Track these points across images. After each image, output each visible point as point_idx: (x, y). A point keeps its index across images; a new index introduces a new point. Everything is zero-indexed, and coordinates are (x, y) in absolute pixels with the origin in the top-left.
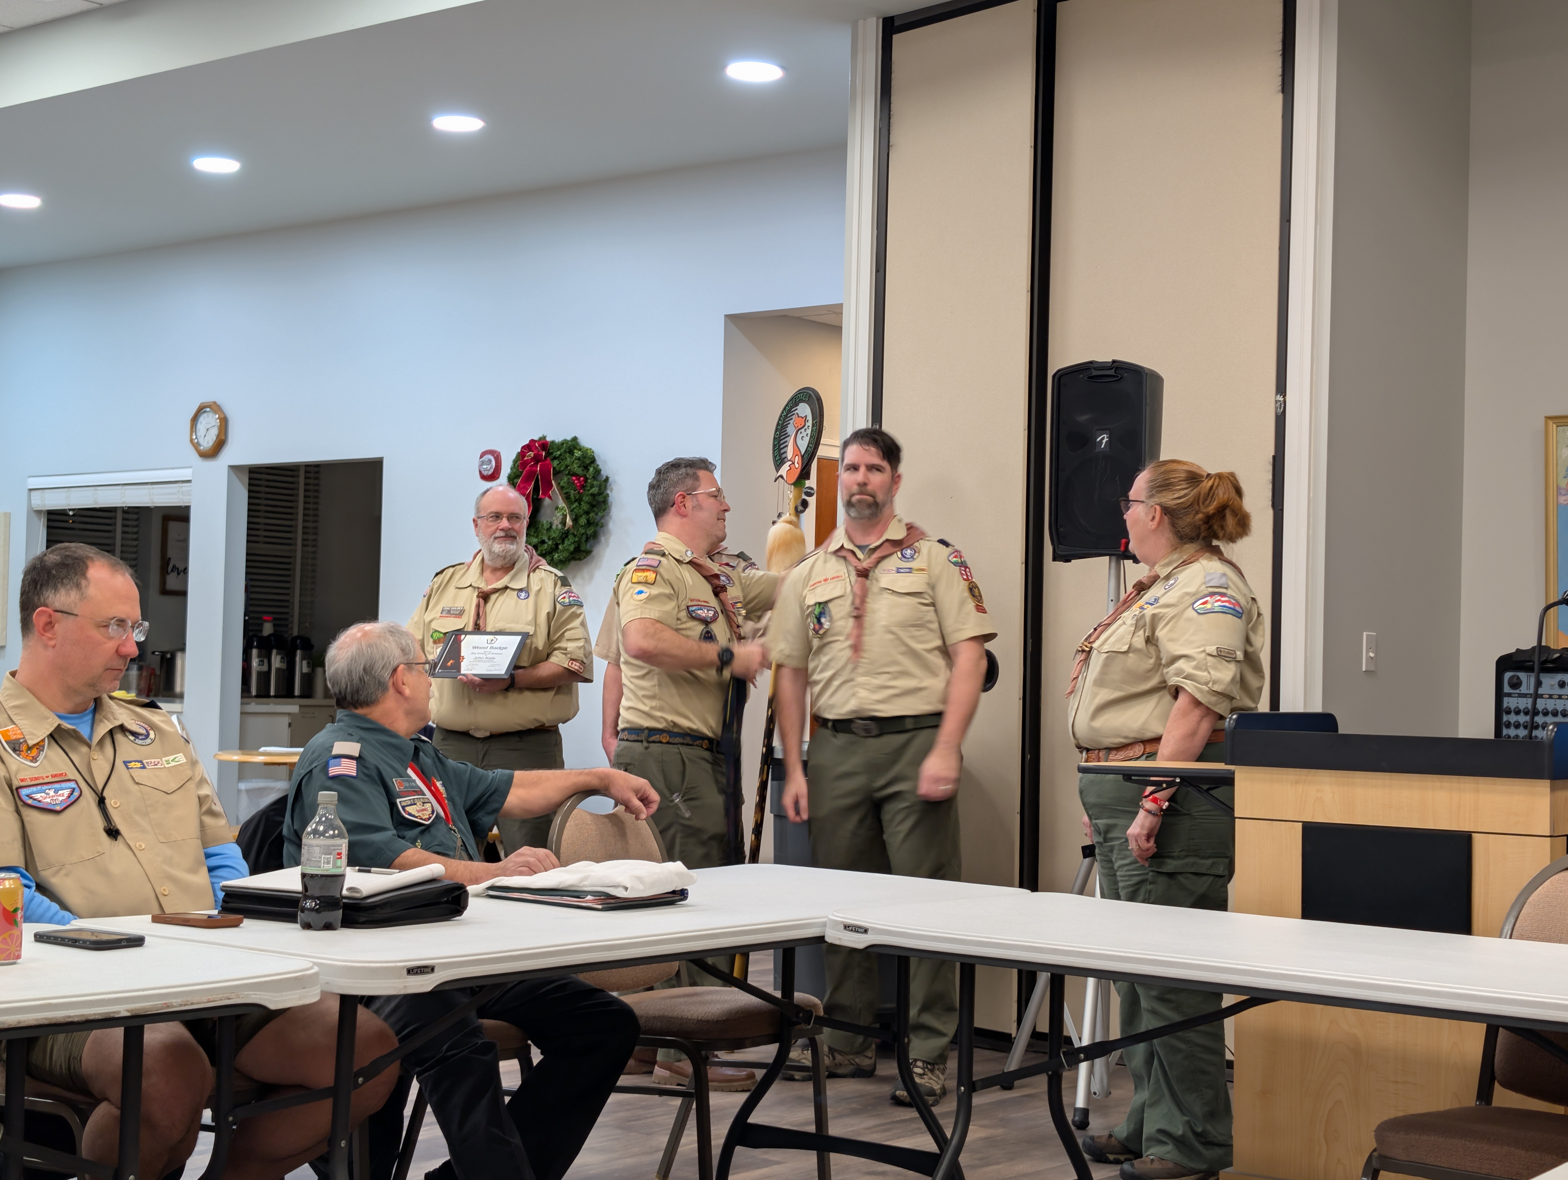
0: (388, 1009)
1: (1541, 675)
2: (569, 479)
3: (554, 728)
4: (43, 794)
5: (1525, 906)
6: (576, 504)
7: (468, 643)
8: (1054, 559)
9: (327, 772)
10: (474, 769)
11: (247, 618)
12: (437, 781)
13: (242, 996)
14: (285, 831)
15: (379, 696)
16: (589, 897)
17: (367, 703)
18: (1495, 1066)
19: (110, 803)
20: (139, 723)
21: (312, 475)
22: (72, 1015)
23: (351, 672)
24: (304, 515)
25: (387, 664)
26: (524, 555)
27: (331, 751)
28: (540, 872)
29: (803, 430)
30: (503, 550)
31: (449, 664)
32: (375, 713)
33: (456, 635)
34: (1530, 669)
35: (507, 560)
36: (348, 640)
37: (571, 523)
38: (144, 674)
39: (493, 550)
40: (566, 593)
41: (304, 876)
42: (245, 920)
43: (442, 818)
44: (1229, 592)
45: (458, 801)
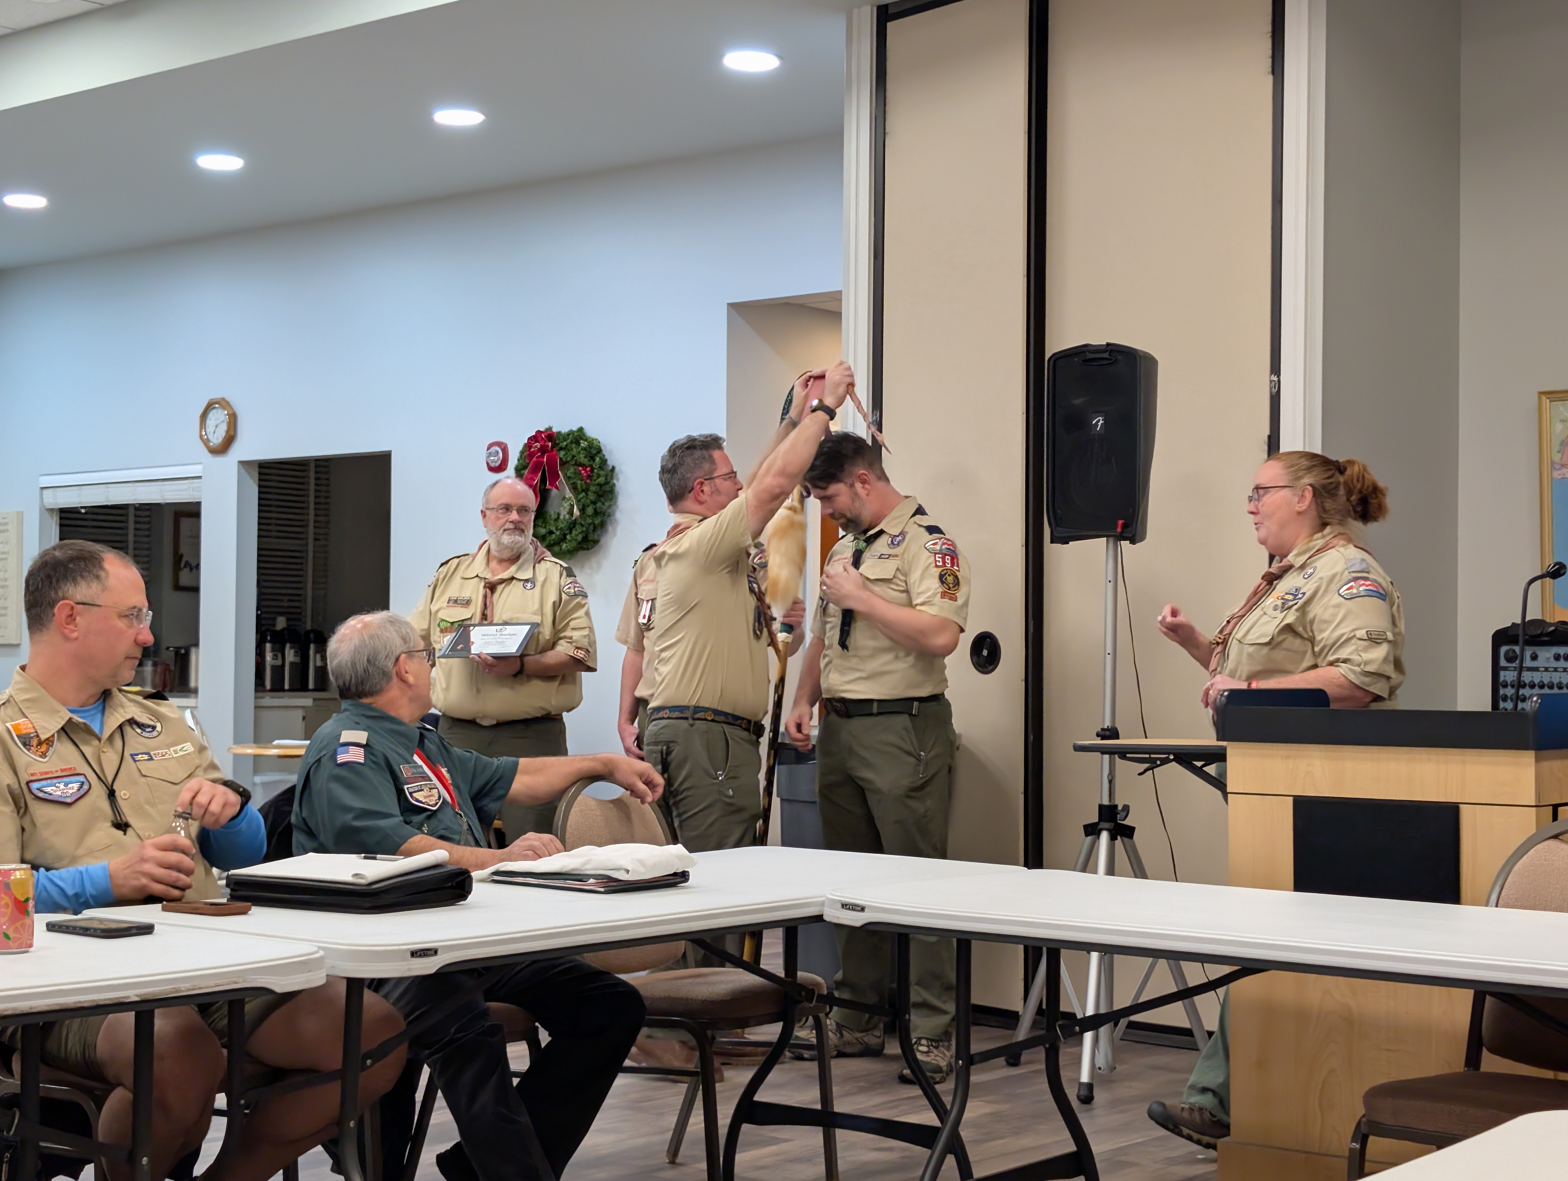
0: (397, 993)
2: (575, 469)
3: (559, 717)
4: (54, 788)
5: (1511, 875)
6: (583, 495)
8: (1052, 542)
9: (335, 760)
10: (480, 756)
11: (259, 612)
12: (443, 767)
13: (248, 980)
14: (293, 820)
15: (383, 685)
16: (592, 881)
17: (372, 693)
18: (1483, 1033)
19: (120, 795)
20: (148, 715)
21: (322, 469)
22: (82, 1000)
23: (355, 664)
24: (316, 509)
25: (390, 654)
26: (529, 547)
27: (339, 740)
28: (545, 856)
30: (512, 542)
31: (459, 648)
32: (380, 702)
35: (514, 552)
36: (348, 631)
37: (578, 514)
38: (159, 670)
39: (502, 541)
40: (571, 583)
42: (253, 908)
43: (448, 802)
44: (1371, 576)
45: (463, 787)
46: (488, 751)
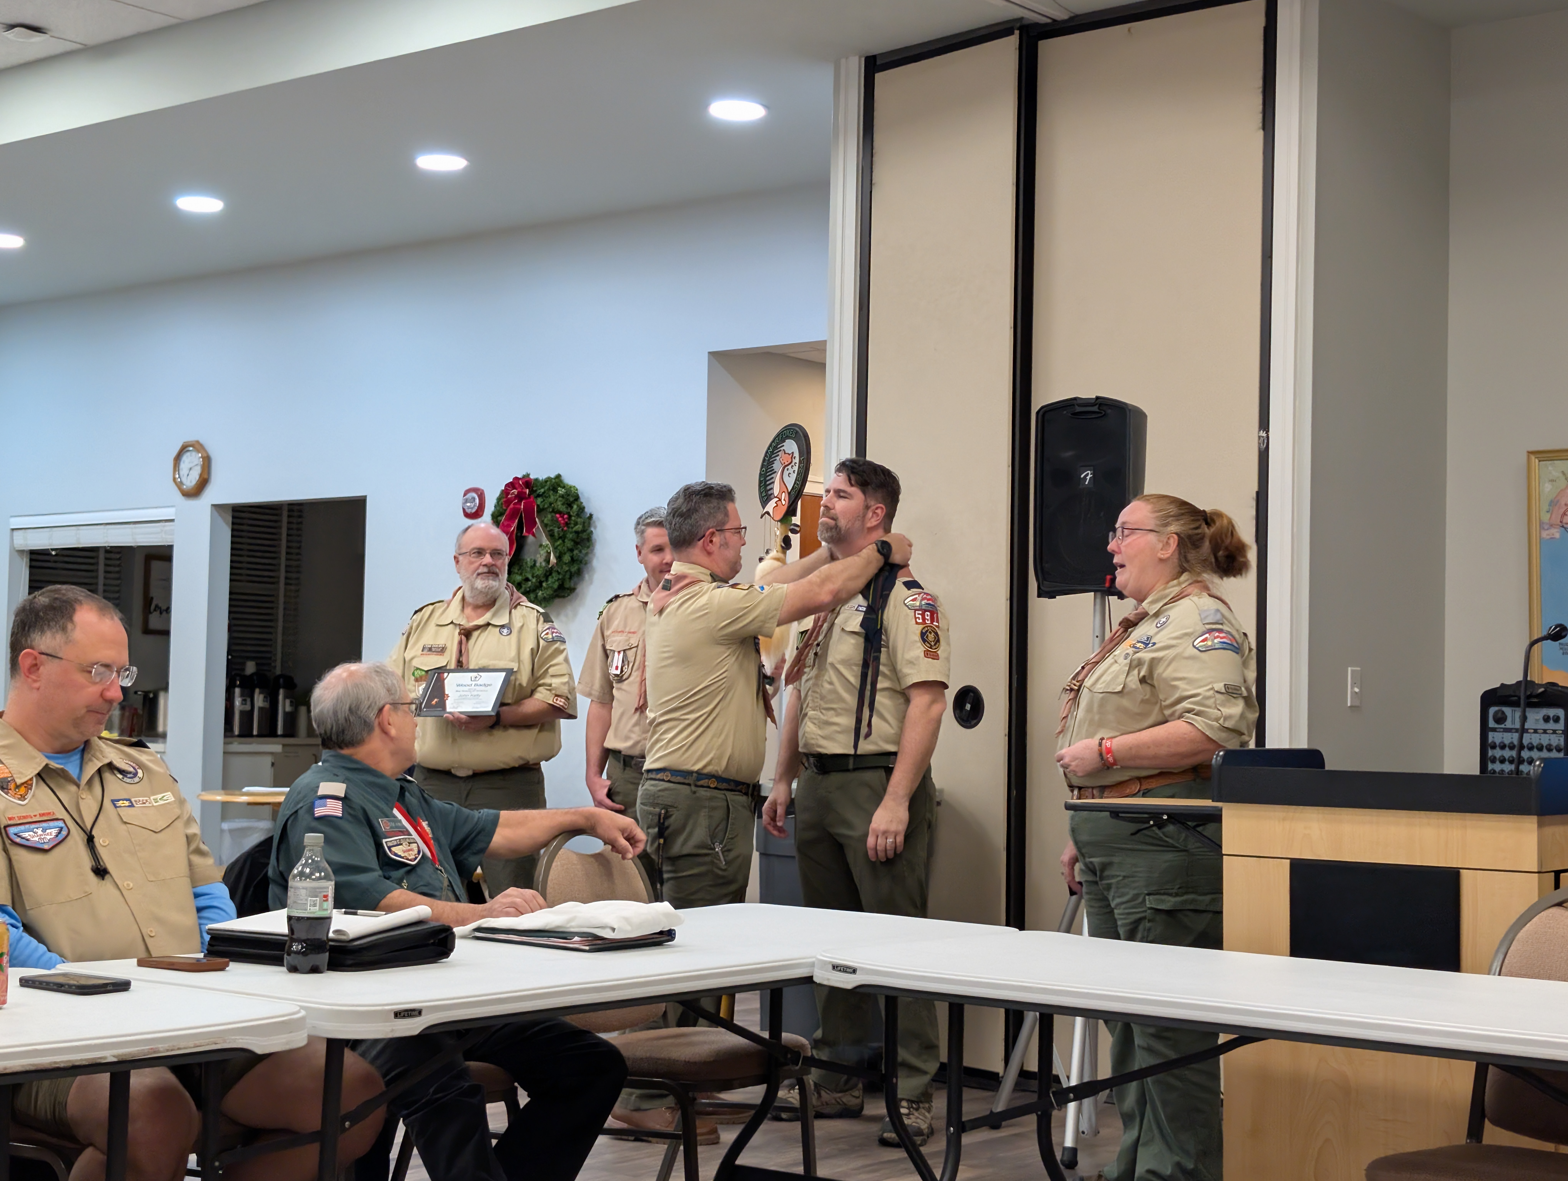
0: (374, 1053)
1: (1527, 709)
2: (552, 517)
3: (537, 767)
4: (31, 833)
5: (1514, 943)
6: (560, 542)
7: (452, 681)
8: (1039, 596)
9: (314, 814)
10: (460, 809)
11: (230, 657)
12: (423, 821)
13: (228, 1041)
14: (270, 873)
15: (365, 736)
16: (576, 939)
17: (352, 743)
18: (1486, 1103)
19: (99, 841)
20: (127, 762)
21: (295, 514)
22: (58, 1060)
23: (337, 713)
24: (287, 553)
25: (373, 705)
26: (504, 592)
27: (317, 792)
28: (527, 912)
29: (789, 467)
30: (486, 587)
31: (434, 702)
32: (361, 753)
33: (438, 673)
34: (1515, 704)
35: (489, 597)
36: (333, 680)
37: (555, 561)
38: (127, 714)
39: (476, 586)
40: (548, 629)
41: (290, 918)
42: (231, 964)
43: (428, 858)
44: (1225, 628)
45: (443, 840)
46: (467, 803)
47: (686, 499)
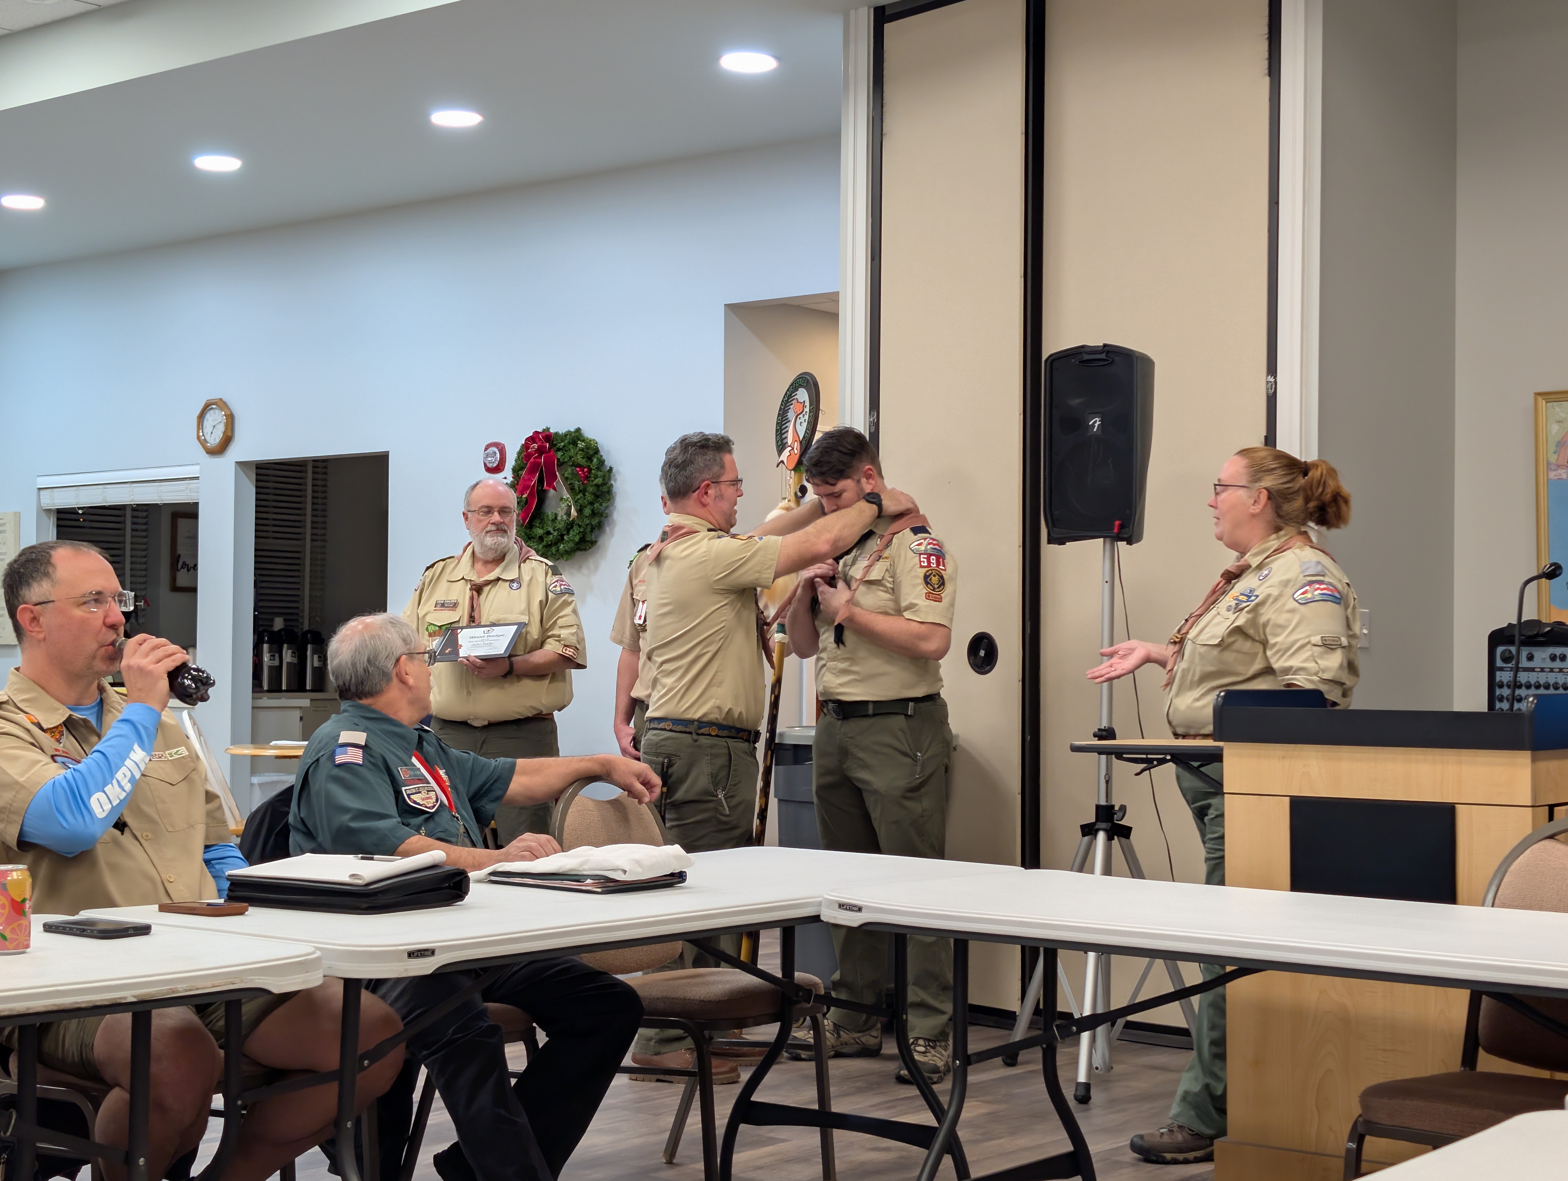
0: (395, 994)
1: (1530, 648)
2: (573, 470)
3: (550, 717)
5: (1507, 875)
6: (581, 495)
9: (335, 762)
10: (477, 758)
11: (256, 613)
12: (441, 769)
13: (246, 981)
14: (291, 820)
15: (383, 686)
16: (589, 881)
17: (371, 694)
18: (1480, 1032)
21: (319, 470)
23: (356, 664)
24: (313, 510)
25: (391, 655)
26: (514, 547)
27: (337, 740)
28: (542, 857)
29: (801, 415)
30: (494, 543)
32: (379, 703)
35: (498, 552)
36: (349, 633)
37: (576, 514)
39: (484, 542)
40: (557, 581)
42: (250, 909)
43: (445, 806)
44: (1327, 579)
45: (461, 788)
46: (483, 751)
47: (682, 450)
